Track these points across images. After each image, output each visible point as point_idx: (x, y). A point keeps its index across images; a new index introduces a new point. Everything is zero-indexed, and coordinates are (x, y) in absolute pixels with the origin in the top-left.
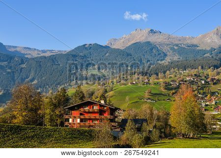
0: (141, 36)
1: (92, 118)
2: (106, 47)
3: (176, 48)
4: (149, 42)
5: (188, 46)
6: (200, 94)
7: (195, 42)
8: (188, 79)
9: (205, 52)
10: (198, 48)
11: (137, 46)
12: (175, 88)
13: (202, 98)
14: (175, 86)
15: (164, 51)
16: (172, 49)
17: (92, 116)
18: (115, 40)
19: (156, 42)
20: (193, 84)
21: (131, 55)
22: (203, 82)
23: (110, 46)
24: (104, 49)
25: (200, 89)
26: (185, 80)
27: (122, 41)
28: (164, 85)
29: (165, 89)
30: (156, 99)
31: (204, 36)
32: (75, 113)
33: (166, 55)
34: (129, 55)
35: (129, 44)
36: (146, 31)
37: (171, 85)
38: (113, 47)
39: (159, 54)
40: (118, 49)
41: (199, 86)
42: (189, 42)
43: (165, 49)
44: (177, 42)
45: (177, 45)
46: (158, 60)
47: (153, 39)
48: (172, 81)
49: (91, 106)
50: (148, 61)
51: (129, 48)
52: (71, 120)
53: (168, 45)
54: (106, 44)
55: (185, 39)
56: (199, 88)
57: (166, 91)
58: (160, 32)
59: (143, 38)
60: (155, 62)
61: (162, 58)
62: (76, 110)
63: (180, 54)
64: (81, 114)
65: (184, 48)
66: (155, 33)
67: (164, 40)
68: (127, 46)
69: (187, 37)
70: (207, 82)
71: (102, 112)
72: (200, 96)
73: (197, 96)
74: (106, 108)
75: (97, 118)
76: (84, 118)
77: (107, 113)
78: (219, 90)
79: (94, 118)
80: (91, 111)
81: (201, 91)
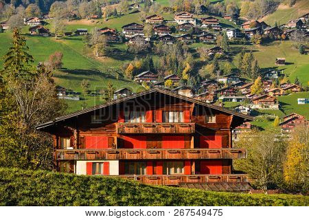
1: (167, 156)
6: (222, 74)
8: (179, 21)
12: (141, 54)
13: (232, 90)
14: (139, 44)
20: (198, 40)
22: (230, 34)
25: (223, 58)
26: (169, 24)
28: (103, 38)
29: (108, 54)
30: (83, 90)
32: (95, 139)
37: (125, 40)
41: (217, 49)
48: (126, 27)
49: (158, 113)
56: (219, 54)
57: (110, 60)
62: (97, 126)
64: (122, 144)
70: (243, 35)
71: (202, 135)
72: (224, 80)
73: (214, 81)
74: (213, 120)
75: (189, 156)
76: (135, 157)
77: (218, 139)
78: (281, 62)
79: (174, 156)
80: (163, 130)
81: (226, 65)
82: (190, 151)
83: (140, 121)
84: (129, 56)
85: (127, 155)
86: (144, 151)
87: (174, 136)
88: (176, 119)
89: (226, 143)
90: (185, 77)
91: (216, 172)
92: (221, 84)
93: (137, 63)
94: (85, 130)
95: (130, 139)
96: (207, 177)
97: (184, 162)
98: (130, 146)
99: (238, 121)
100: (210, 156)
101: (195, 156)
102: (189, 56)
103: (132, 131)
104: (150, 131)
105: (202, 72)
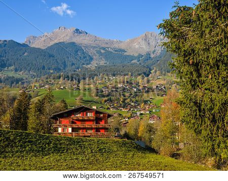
0: (64, 35)
1: (87, 126)
2: (24, 45)
3: (102, 51)
4: (74, 43)
5: (116, 51)
6: (132, 102)
7: (122, 46)
8: (120, 86)
9: (132, 58)
10: (125, 54)
11: (60, 46)
12: (108, 96)
13: (135, 107)
14: (107, 92)
15: (90, 54)
16: (99, 52)
17: (87, 125)
18: (34, 37)
19: (81, 44)
20: (125, 92)
21: (53, 57)
22: (135, 90)
23: (28, 44)
24: (22, 47)
25: (133, 97)
26: (116, 87)
27: (43, 39)
28: (96, 91)
29: (97, 96)
31: (132, 41)
32: (65, 121)
33: (91, 59)
34: (51, 56)
35: (52, 43)
36: (70, 31)
37: (103, 92)
38: (33, 46)
39: (84, 57)
40: (39, 49)
41: (131, 94)
42: (116, 46)
43: (91, 52)
44: (104, 46)
45: (104, 49)
46: (83, 64)
47: (78, 40)
48: (103, 87)
49: (85, 113)
50: (73, 64)
51: (51, 48)
52: (60, 130)
53: (95, 47)
54: (24, 42)
55: (112, 42)
57: (98, 98)
58: (87, 33)
59: (68, 38)
60: (81, 66)
61: (88, 62)
63: (107, 59)
64: (73, 122)
65: (111, 52)
66: (80, 33)
67: (90, 42)
68: (49, 45)
69: (115, 40)
70: (139, 90)
71: (98, 120)
72: (133, 104)
73: (130, 104)
74: (102, 115)
75: (93, 126)
76: (76, 127)
77: (103, 121)
78: (151, 98)
79: (89, 127)
80: (85, 118)
81: (134, 99)
82: (94, 125)
83: (79, 116)
84: (104, 96)
85: (74, 126)
86: (80, 125)
87: (89, 120)
88: (90, 115)
89: (106, 122)
90: (121, 103)
91: (102, 132)
92: (132, 105)
93: (106, 98)
94: (62, 118)
95: (76, 121)
96: (99, 133)
97: (91, 129)
98: (76, 123)
99: (109, 116)
100: (100, 127)
101: (96, 127)
102: (122, 96)
103: (76, 118)
104: (81, 118)
105: (126, 101)
